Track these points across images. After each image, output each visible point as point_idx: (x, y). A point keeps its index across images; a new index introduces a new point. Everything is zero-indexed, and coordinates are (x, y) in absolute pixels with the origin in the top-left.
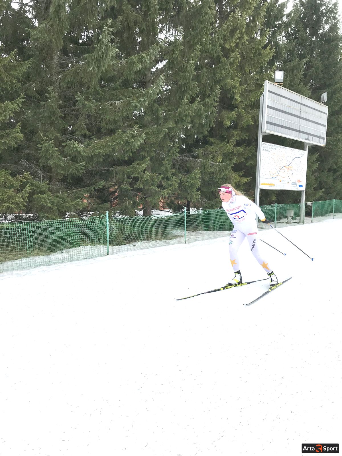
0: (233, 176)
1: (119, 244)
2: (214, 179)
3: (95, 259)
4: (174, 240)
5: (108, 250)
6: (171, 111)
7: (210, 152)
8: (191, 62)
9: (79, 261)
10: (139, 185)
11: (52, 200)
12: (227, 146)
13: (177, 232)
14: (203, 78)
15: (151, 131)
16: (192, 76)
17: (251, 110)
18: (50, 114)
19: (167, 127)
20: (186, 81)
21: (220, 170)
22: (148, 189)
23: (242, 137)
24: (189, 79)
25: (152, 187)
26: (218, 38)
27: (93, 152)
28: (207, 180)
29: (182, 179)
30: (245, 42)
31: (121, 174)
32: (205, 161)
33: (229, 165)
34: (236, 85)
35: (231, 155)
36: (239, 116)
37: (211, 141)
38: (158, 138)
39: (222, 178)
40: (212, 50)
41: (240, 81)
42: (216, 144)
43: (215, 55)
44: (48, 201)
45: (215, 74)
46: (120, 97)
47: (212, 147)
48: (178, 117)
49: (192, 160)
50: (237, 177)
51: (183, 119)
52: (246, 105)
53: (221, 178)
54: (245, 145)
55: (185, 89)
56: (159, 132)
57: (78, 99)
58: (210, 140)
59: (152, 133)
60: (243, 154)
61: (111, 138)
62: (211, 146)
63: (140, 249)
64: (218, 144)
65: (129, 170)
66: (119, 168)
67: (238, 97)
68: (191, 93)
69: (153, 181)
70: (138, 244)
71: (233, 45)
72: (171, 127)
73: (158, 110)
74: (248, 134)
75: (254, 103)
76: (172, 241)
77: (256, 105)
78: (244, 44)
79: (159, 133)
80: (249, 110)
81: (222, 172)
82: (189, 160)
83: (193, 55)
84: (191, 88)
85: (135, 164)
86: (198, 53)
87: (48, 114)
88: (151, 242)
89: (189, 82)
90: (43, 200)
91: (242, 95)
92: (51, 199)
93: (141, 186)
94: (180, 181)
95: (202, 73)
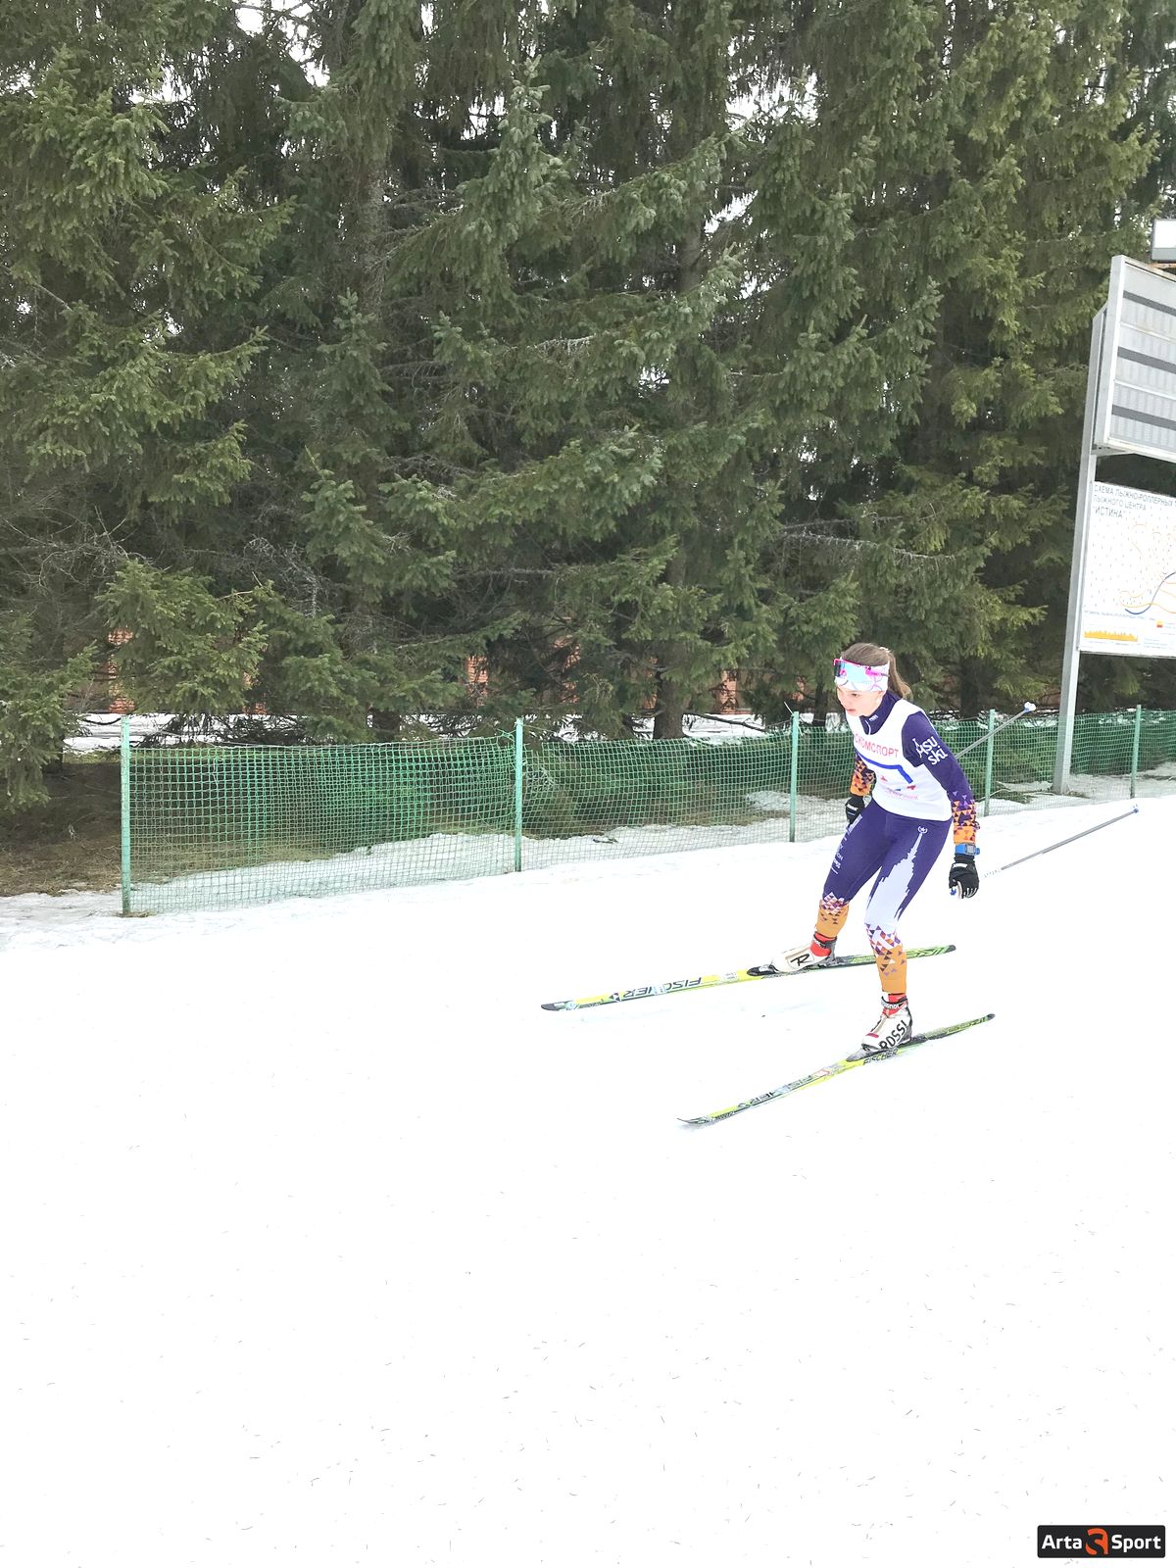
0: (980, 603)
1: (561, 832)
2: (909, 613)
3: (471, 881)
4: (755, 829)
5: (519, 851)
6: (764, 371)
7: (902, 513)
8: (840, 195)
9: (418, 888)
10: (639, 631)
11: (343, 676)
12: (965, 496)
13: (767, 799)
14: (882, 251)
15: (686, 441)
16: (838, 247)
17: (1056, 366)
18: (347, 383)
19: (744, 429)
20: (819, 263)
21: (934, 581)
22: (671, 641)
23: (1019, 458)
24: (829, 259)
25: (682, 635)
26: (945, 107)
27: (480, 517)
28: (887, 613)
29: (792, 613)
30: (1044, 118)
31: (578, 591)
32: (878, 546)
33: (968, 562)
34: (1003, 275)
35: (978, 527)
36: (1012, 387)
37: (910, 478)
38: (711, 465)
39: (941, 611)
40: (921, 149)
41: (1022, 261)
42: (924, 486)
43: (932, 169)
44: (331, 679)
45: (926, 238)
46: (580, 324)
47: (911, 497)
48: (783, 392)
49: (833, 542)
50: (998, 608)
51: (801, 401)
52: (1038, 347)
53: (937, 611)
54: (1030, 491)
55: (812, 293)
56: (715, 443)
57: (442, 335)
58: (903, 472)
59: (691, 447)
60: (1021, 521)
61: (546, 467)
62: (907, 493)
63: (630, 853)
64: (933, 487)
65: (603, 580)
66: (573, 570)
67: (1009, 318)
68: (834, 306)
69: (689, 616)
70: (625, 835)
71: (999, 129)
72: (758, 429)
73: (712, 368)
74: (1042, 450)
75: (1071, 340)
76: (746, 832)
77: (1077, 349)
78: (1040, 126)
79: (714, 449)
80: (1051, 366)
81: (940, 587)
82: (821, 542)
83: (847, 171)
84: (834, 289)
85: (627, 560)
86: (868, 164)
87: (343, 384)
88: (673, 832)
89: (830, 267)
90: (313, 677)
91: (1028, 312)
92: (341, 672)
93: (647, 634)
94: (785, 619)
95: (881, 235)
